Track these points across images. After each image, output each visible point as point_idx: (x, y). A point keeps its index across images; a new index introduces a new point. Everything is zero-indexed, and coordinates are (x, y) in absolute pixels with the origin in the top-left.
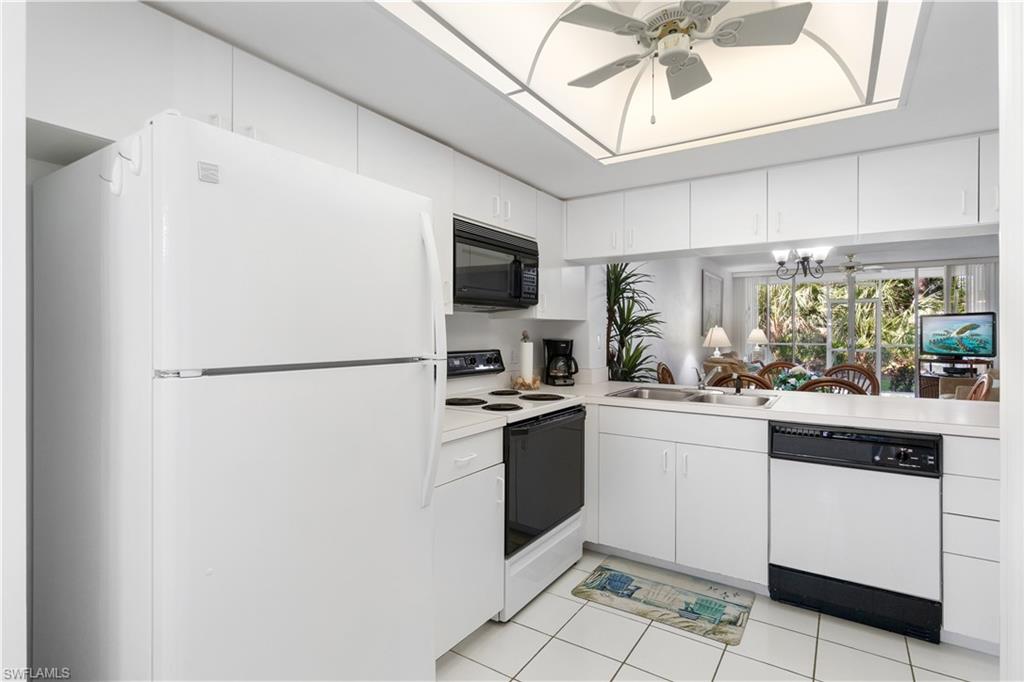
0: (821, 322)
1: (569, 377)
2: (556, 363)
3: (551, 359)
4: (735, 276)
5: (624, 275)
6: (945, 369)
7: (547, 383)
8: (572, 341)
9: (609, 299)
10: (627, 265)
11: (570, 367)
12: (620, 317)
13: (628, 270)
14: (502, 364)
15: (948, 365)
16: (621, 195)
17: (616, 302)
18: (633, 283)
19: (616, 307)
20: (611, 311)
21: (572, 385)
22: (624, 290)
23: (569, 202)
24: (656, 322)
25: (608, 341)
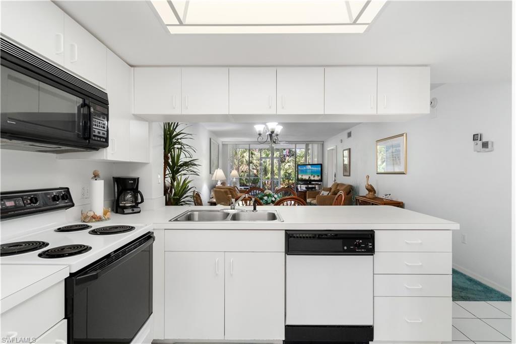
0: (254, 167)
1: (135, 207)
2: (125, 196)
3: (120, 193)
4: (224, 143)
5: (175, 133)
6: (306, 188)
7: (117, 212)
8: (138, 179)
9: (165, 149)
10: (177, 126)
11: (136, 198)
12: (171, 162)
13: (177, 130)
14: (71, 200)
15: (307, 186)
16: (179, 69)
17: (170, 151)
18: (180, 139)
19: (169, 154)
20: (166, 158)
21: (139, 212)
22: (175, 143)
23: (135, 68)
24: (195, 165)
25: (165, 178)
